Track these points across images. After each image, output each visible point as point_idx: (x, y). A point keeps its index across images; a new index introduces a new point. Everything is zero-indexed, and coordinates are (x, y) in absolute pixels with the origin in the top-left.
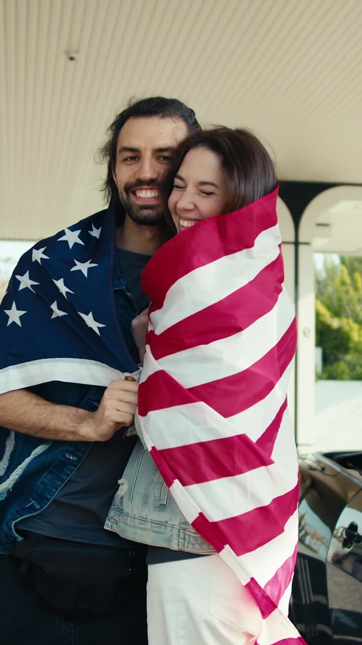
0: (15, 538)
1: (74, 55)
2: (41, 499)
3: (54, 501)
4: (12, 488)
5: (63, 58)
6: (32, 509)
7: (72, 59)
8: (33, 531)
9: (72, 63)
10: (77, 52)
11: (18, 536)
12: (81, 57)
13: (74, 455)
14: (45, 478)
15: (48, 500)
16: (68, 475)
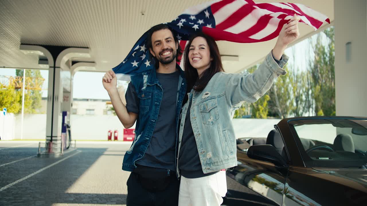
0: (135, 167)
1: (143, 13)
2: (142, 153)
3: (145, 153)
4: (133, 150)
5: (140, 14)
6: (140, 157)
7: (143, 14)
8: (140, 164)
9: (143, 16)
10: (145, 12)
11: (135, 166)
12: (146, 14)
13: (148, 138)
14: (142, 146)
15: (144, 153)
16: (148, 144)
